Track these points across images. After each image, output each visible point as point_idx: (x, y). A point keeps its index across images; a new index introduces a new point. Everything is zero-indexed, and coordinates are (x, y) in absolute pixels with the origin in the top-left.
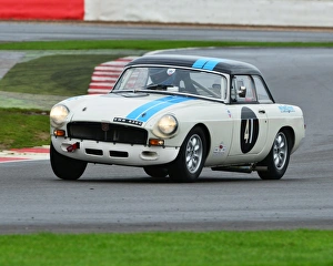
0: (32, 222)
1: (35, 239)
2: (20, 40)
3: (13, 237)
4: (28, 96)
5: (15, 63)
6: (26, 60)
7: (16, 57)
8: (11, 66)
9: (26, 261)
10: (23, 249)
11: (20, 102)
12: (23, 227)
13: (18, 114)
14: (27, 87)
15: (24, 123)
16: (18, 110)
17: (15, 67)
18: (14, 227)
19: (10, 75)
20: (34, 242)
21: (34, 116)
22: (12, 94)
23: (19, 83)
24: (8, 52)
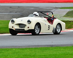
0: (71, 44)
1: (71, 47)
2: (69, 7)
3: (67, 47)
4: (71, 18)
5: (68, 11)
6: (70, 11)
7: (68, 10)
8: (67, 12)
9: (69, 52)
10: (69, 49)
11: (69, 19)
12: (69, 45)
13: (68, 22)
14: (70, 16)
15: (70, 23)
16: (68, 21)
17: (68, 12)
18: (67, 45)
19: (67, 14)
20: (71, 48)
21: (72, 22)
22: (67, 18)
23: (69, 15)
24: (66, 9)
